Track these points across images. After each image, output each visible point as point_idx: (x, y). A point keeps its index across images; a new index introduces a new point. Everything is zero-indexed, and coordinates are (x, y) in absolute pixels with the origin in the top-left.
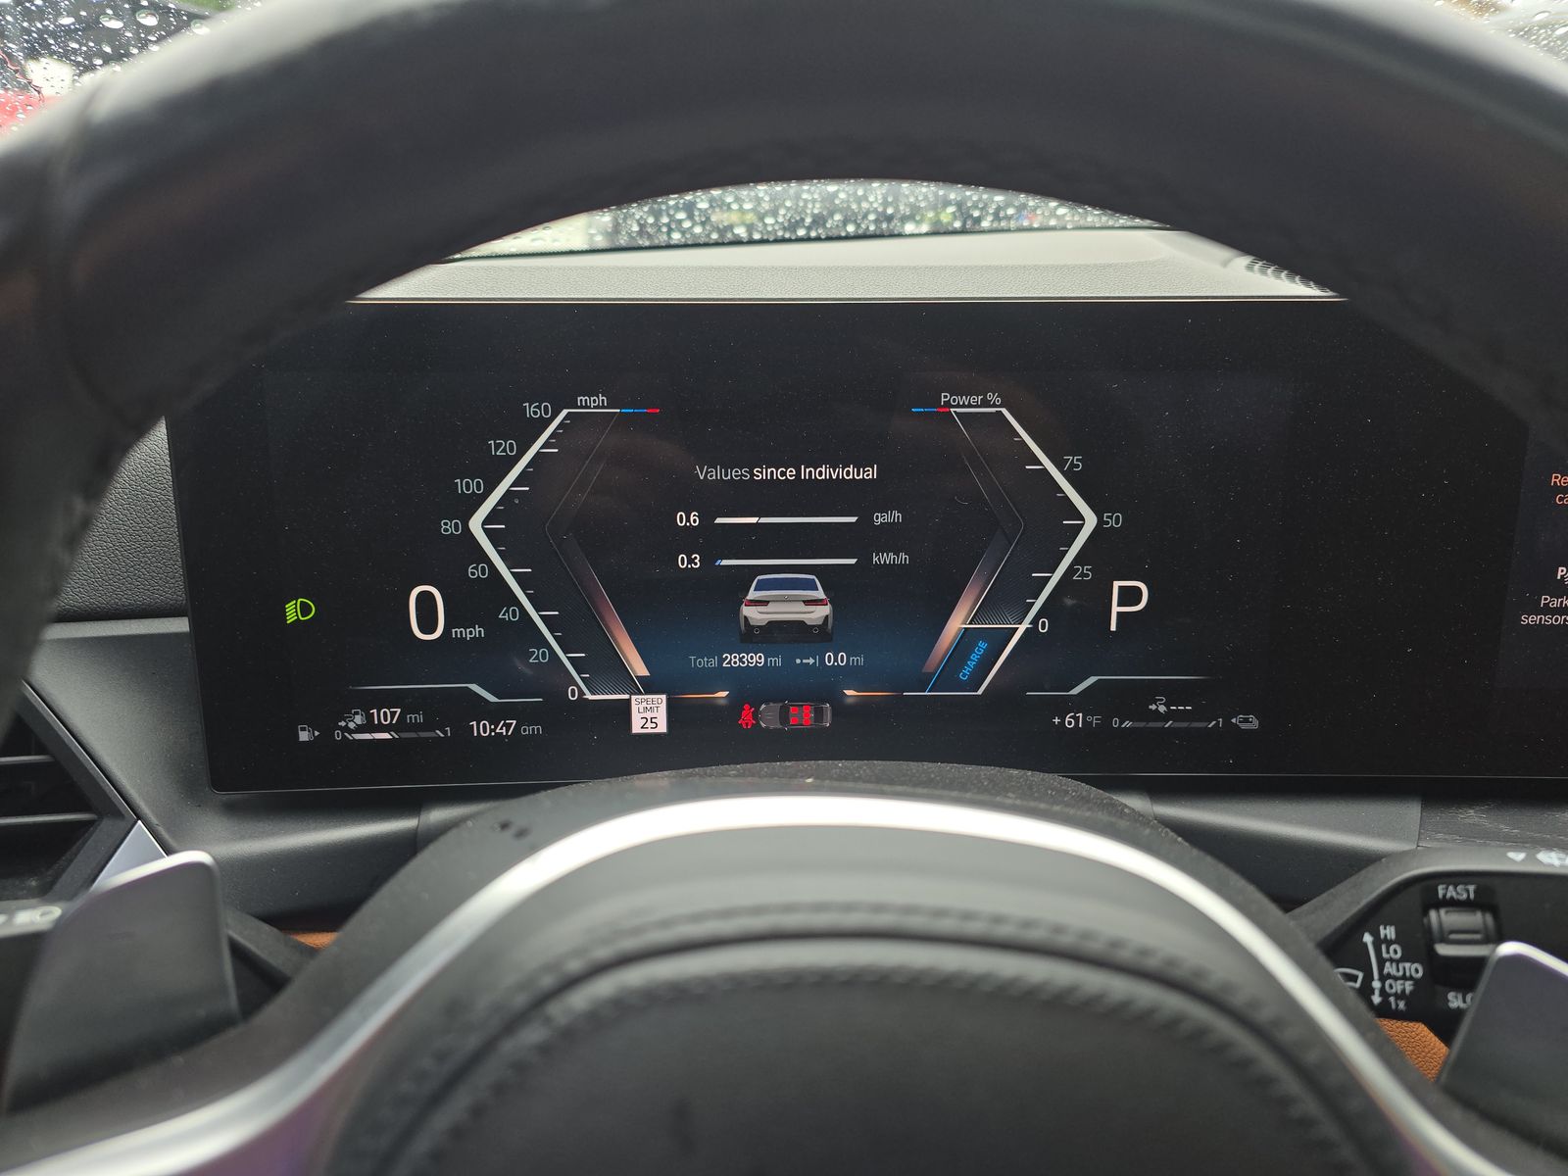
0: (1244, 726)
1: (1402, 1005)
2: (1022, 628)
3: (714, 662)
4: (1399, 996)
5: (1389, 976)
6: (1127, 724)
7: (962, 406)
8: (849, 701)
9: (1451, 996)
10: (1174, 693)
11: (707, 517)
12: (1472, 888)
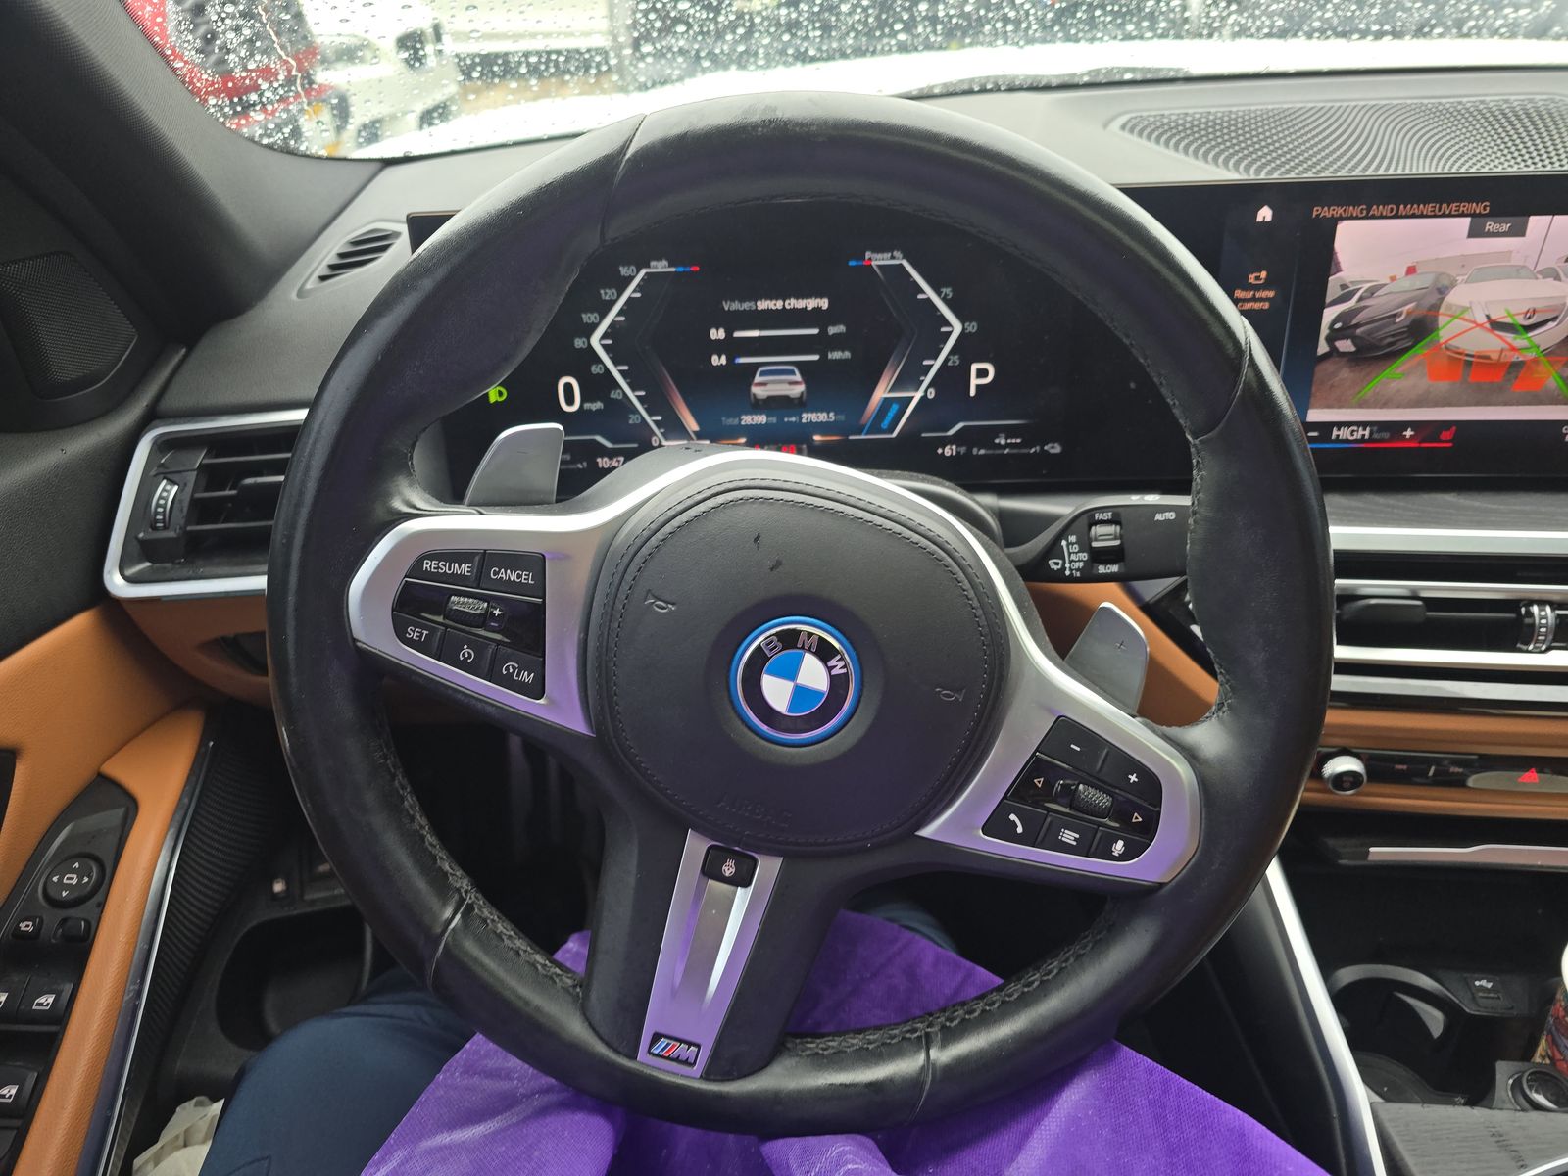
0: (1052, 451)
1: (1078, 575)
2: (918, 396)
3: (736, 422)
4: (1078, 570)
5: (1073, 561)
6: (982, 452)
7: (879, 260)
8: (817, 443)
9: (1100, 567)
10: (1010, 432)
11: (729, 333)
12: (1110, 513)
